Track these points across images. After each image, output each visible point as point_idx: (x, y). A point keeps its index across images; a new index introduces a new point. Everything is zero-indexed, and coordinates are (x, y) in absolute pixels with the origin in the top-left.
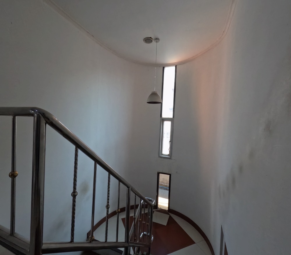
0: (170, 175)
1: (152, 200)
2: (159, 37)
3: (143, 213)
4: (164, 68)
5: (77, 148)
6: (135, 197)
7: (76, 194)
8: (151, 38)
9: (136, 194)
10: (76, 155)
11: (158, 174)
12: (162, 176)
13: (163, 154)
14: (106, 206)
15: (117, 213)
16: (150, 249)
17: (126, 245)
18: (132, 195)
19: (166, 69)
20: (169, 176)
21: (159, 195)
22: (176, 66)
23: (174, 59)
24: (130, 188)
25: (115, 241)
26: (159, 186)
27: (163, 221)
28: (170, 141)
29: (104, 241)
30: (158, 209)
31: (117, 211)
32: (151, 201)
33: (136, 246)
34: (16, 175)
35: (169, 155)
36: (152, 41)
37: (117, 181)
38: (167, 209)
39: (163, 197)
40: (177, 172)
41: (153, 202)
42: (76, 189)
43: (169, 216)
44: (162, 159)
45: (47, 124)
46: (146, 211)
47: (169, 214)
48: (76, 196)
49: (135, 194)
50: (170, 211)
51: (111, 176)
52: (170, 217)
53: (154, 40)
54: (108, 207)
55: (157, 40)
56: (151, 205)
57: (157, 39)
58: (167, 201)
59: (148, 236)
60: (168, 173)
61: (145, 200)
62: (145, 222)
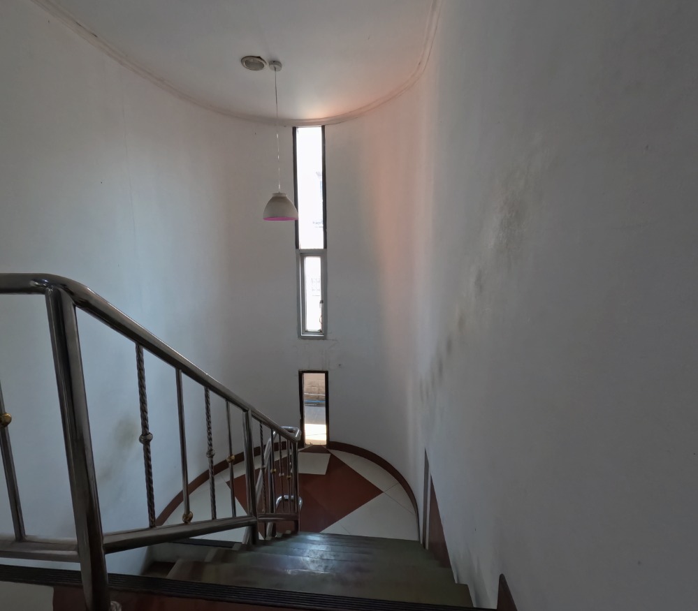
0: (327, 373)
1: (294, 429)
2: (281, 60)
3: (277, 458)
4: (294, 130)
5: (141, 347)
6: (261, 427)
7: (148, 437)
8: (259, 57)
9: (263, 422)
10: (140, 361)
11: (301, 374)
12: (308, 378)
13: (307, 332)
14: (207, 454)
15: (230, 464)
16: (296, 522)
17: (253, 520)
18: (255, 424)
19: (301, 132)
20: (323, 375)
21: (306, 419)
22: (323, 128)
23: (318, 111)
24: (250, 412)
25: (230, 515)
26: (305, 400)
27: (318, 466)
28: (322, 302)
29: (211, 518)
30: (306, 447)
31: (228, 460)
32: (291, 431)
33: (270, 521)
34: (7, 421)
35: (321, 331)
36: (262, 66)
37: (223, 401)
38: (326, 444)
39: (315, 421)
40: (340, 365)
41: (295, 432)
42: (148, 429)
43: (329, 455)
44: (307, 341)
45: (77, 308)
46: (285, 455)
47: (329, 452)
48: (150, 440)
49: (261, 421)
50: (332, 445)
51: (211, 393)
52: (333, 457)
53: (268, 64)
54: (210, 454)
55: (276, 66)
56: (292, 440)
57: (275, 63)
58: (323, 428)
59: (292, 501)
60: (321, 369)
61: (280, 432)
62: (283, 474)
